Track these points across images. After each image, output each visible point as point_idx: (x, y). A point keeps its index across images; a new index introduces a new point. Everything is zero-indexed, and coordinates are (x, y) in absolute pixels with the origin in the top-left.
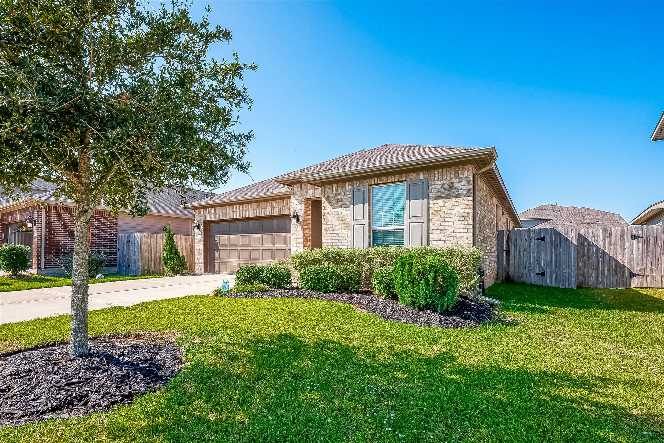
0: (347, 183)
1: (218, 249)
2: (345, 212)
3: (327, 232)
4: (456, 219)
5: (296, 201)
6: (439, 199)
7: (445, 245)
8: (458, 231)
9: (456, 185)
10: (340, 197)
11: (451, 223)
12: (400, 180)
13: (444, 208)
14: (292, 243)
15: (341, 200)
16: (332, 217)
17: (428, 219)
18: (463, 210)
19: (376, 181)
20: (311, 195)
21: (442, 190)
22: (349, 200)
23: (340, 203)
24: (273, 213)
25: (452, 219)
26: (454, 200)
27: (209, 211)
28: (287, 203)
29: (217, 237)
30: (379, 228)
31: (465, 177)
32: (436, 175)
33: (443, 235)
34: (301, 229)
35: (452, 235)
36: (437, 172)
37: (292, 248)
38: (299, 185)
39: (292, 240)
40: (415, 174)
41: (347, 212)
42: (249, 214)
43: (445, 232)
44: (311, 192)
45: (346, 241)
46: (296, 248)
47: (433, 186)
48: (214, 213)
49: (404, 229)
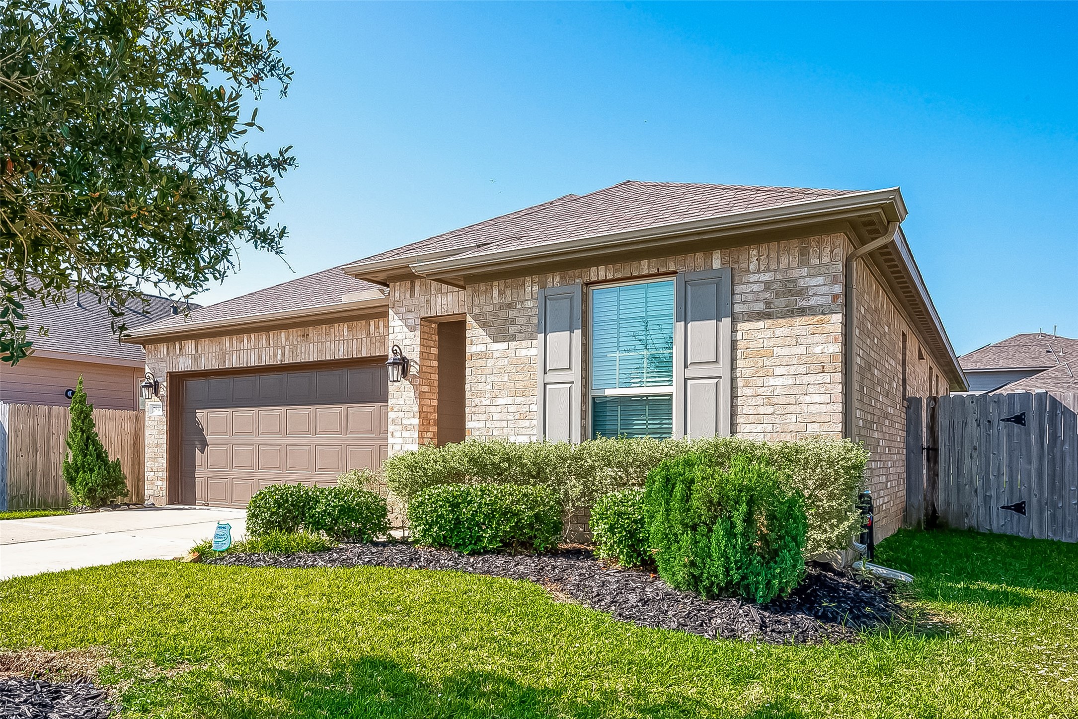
0: (528, 279)
1: (204, 444)
2: (524, 352)
3: (477, 401)
4: (803, 369)
5: (400, 323)
6: (759, 320)
7: (775, 435)
8: (808, 399)
9: (802, 283)
10: (512, 313)
11: (790, 381)
12: (662, 270)
13: (772, 342)
14: (391, 428)
15: (513, 322)
16: (490, 362)
17: (733, 369)
18: (821, 347)
19: (602, 272)
20: (439, 308)
21: (767, 295)
22: (535, 321)
23: (512, 329)
24: (342, 352)
25: (792, 370)
26: (798, 321)
27: (180, 349)
28: (377, 327)
29: (201, 414)
30: (609, 392)
31: (827, 264)
32: (753, 258)
33: (770, 410)
34: (412, 394)
35: (792, 408)
36: (755, 252)
37: (391, 440)
38: (408, 284)
39: (390, 420)
40: (699, 255)
41: (529, 350)
42: (283, 355)
43: (775, 401)
44: (439, 300)
45: (527, 423)
46: (400, 441)
47: (744, 287)
48: (194, 352)
49: (671, 395)
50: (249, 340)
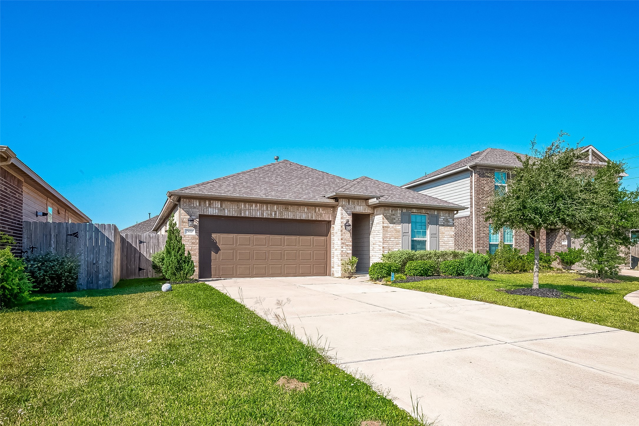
0: (398, 209)
1: (217, 250)
4: (449, 237)
5: (345, 212)
6: (442, 226)
7: (445, 249)
8: (450, 242)
9: (448, 220)
10: (394, 217)
11: (447, 239)
12: (427, 213)
15: (395, 219)
16: (389, 229)
17: (439, 236)
18: (452, 233)
19: (415, 210)
21: (444, 221)
22: (400, 219)
23: (394, 221)
24: (304, 217)
25: (447, 237)
26: (448, 227)
28: (319, 210)
30: (416, 239)
31: (452, 217)
32: (442, 213)
33: (444, 244)
34: (349, 235)
35: (447, 244)
36: (442, 212)
38: (348, 200)
40: (433, 211)
41: (399, 227)
42: (275, 214)
44: (358, 207)
45: (398, 246)
46: (345, 249)
47: (440, 219)
48: (219, 207)
49: (426, 240)
50: (256, 206)
